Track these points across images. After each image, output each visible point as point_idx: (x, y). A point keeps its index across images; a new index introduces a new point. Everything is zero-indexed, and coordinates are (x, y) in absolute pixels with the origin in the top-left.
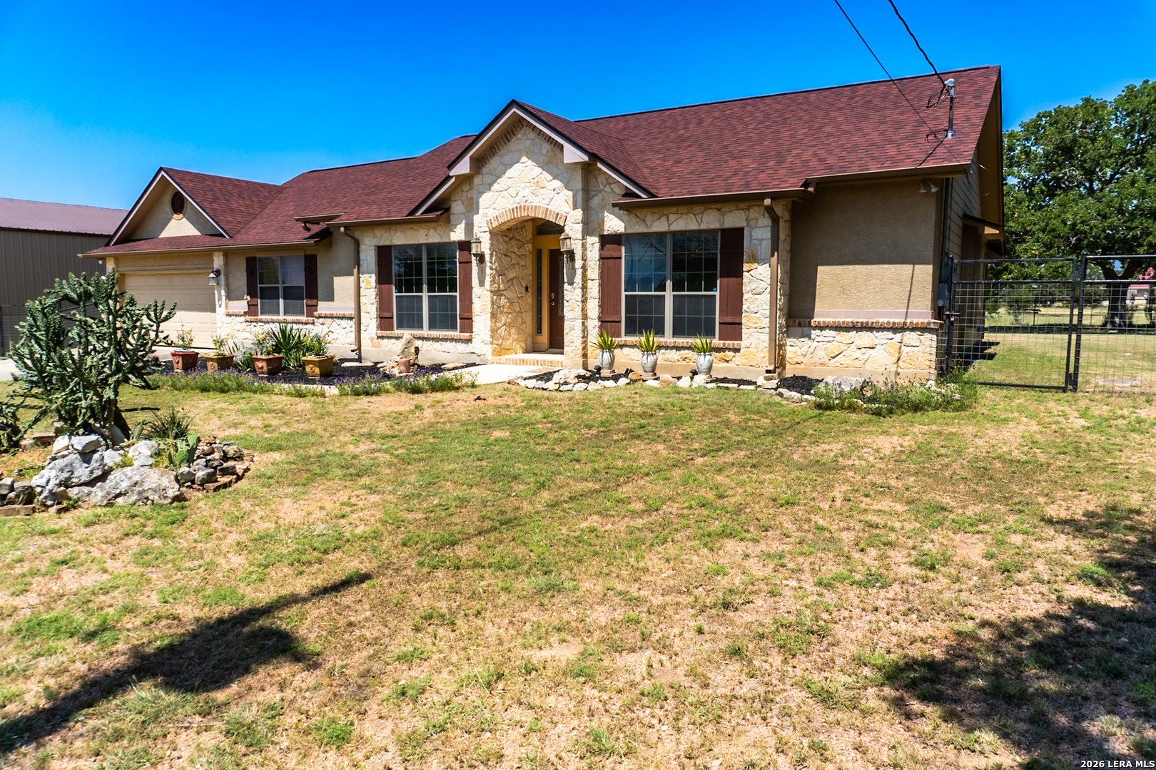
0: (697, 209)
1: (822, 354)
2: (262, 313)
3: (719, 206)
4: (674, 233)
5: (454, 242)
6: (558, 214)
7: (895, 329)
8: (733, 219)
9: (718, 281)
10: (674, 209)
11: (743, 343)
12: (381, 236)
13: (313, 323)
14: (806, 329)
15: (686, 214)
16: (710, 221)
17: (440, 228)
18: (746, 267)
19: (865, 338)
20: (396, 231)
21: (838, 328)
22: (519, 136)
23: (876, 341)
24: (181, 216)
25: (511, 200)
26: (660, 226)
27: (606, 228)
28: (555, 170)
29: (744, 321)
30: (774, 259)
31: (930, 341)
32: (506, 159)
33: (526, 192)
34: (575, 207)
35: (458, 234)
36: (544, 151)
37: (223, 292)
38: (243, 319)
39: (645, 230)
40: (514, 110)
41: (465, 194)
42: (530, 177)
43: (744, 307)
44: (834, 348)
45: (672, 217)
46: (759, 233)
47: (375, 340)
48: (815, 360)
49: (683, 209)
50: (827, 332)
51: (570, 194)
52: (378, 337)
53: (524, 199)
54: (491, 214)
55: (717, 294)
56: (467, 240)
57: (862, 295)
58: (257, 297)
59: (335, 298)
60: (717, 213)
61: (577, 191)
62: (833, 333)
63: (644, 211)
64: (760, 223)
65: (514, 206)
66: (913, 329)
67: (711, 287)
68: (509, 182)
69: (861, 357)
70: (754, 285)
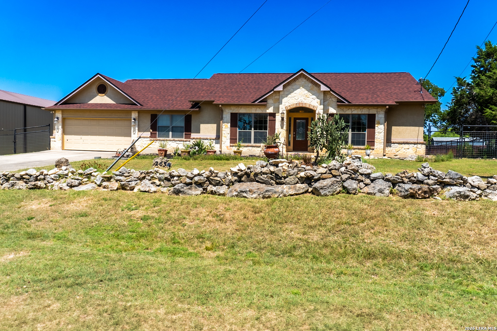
0: (361, 108)
1: (394, 151)
2: (158, 137)
3: (368, 107)
4: (353, 115)
5: (268, 113)
6: (314, 106)
7: (415, 144)
8: (372, 111)
9: (367, 130)
10: (353, 107)
11: (375, 147)
12: (234, 109)
13: (190, 141)
14: (390, 144)
15: (358, 109)
16: (365, 111)
17: (262, 108)
18: (376, 125)
19: (407, 146)
20: (241, 108)
21: (399, 143)
22: (300, 80)
23: (410, 147)
24: (104, 95)
25: (296, 101)
26: (349, 112)
27: (330, 111)
28: (313, 92)
29: (375, 141)
30: (386, 124)
31: (424, 147)
32: (294, 87)
33: (302, 98)
34: (320, 105)
35: (270, 110)
36: (309, 86)
37: (137, 128)
38: (149, 139)
39: (343, 113)
40: (302, 72)
41: (273, 97)
42: (303, 93)
43: (376, 137)
44: (398, 149)
45: (353, 110)
46: (380, 116)
47: (229, 147)
48: (392, 152)
49: (357, 108)
50: (396, 145)
51: (319, 100)
52: (230, 146)
53: (301, 101)
54: (287, 105)
55: (366, 133)
56: (274, 112)
57: (405, 134)
58: (156, 131)
59: (201, 131)
60: (367, 109)
61: (322, 99)
62: (397, 145)
63: (343, 107)
64: (381, 113)
65: (297, 103)
66: (420, 144)
67: (364, 130)
68: (295, 95)
69: (405, 151)
70: (379, 131)
